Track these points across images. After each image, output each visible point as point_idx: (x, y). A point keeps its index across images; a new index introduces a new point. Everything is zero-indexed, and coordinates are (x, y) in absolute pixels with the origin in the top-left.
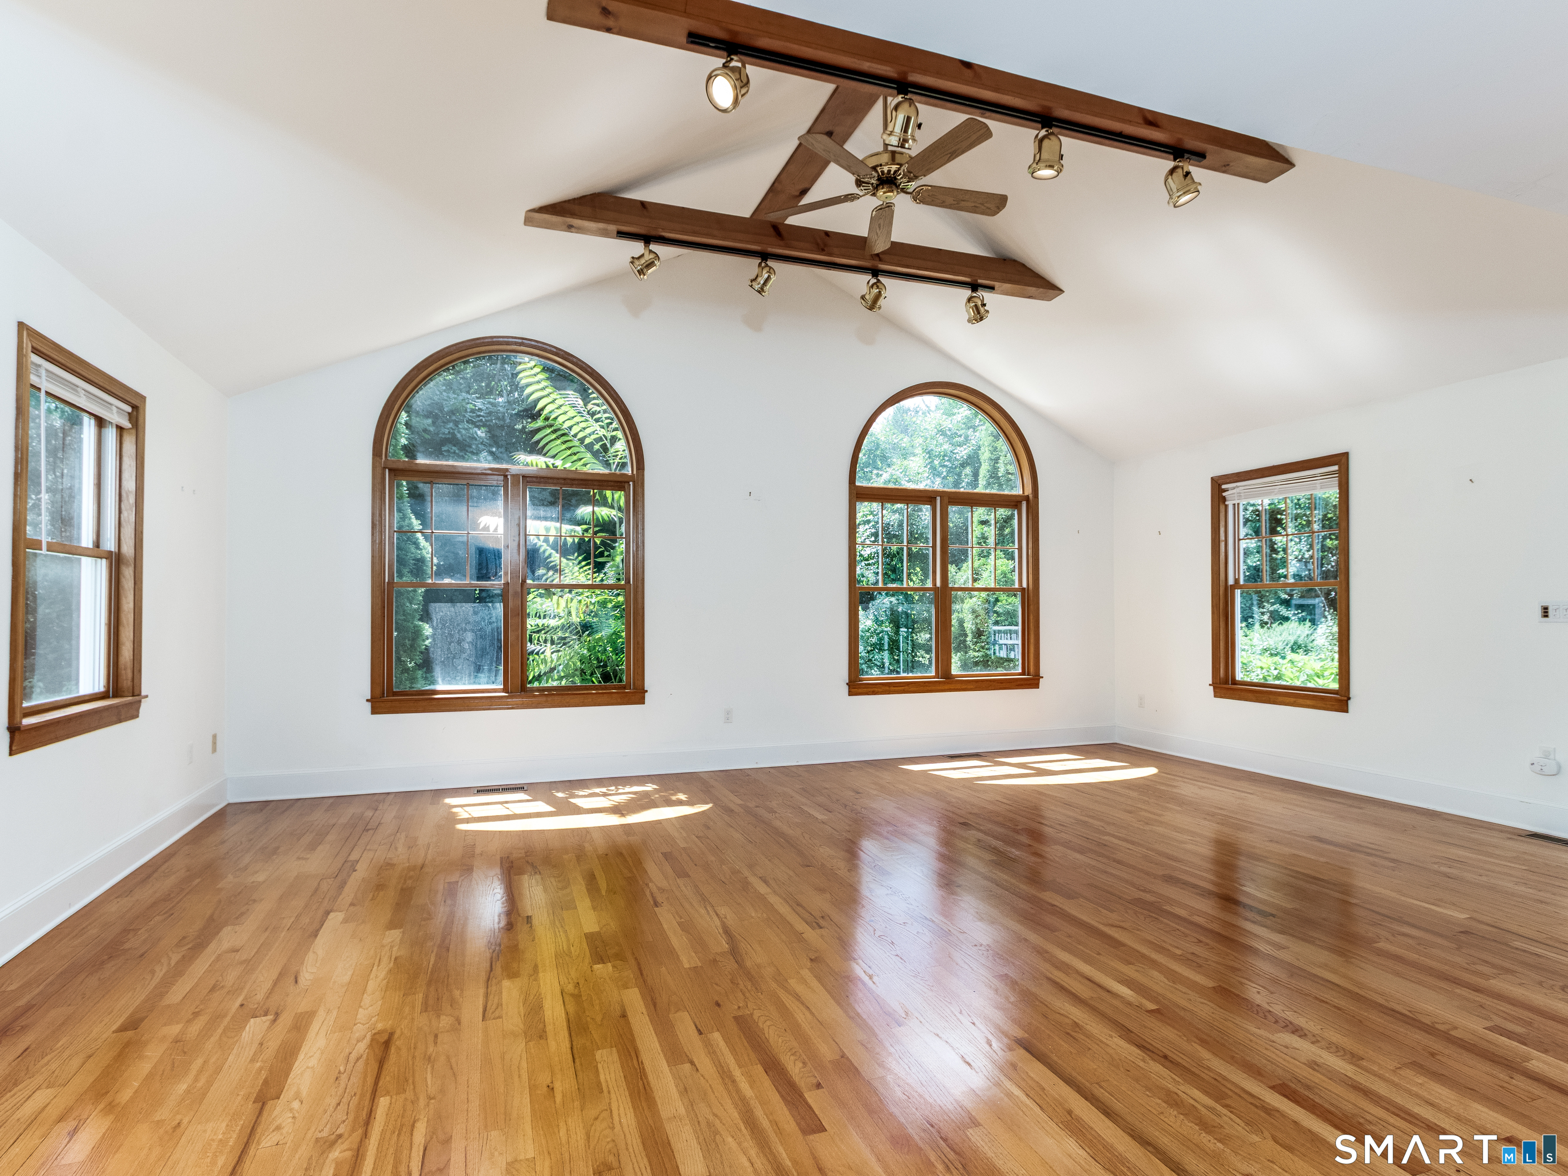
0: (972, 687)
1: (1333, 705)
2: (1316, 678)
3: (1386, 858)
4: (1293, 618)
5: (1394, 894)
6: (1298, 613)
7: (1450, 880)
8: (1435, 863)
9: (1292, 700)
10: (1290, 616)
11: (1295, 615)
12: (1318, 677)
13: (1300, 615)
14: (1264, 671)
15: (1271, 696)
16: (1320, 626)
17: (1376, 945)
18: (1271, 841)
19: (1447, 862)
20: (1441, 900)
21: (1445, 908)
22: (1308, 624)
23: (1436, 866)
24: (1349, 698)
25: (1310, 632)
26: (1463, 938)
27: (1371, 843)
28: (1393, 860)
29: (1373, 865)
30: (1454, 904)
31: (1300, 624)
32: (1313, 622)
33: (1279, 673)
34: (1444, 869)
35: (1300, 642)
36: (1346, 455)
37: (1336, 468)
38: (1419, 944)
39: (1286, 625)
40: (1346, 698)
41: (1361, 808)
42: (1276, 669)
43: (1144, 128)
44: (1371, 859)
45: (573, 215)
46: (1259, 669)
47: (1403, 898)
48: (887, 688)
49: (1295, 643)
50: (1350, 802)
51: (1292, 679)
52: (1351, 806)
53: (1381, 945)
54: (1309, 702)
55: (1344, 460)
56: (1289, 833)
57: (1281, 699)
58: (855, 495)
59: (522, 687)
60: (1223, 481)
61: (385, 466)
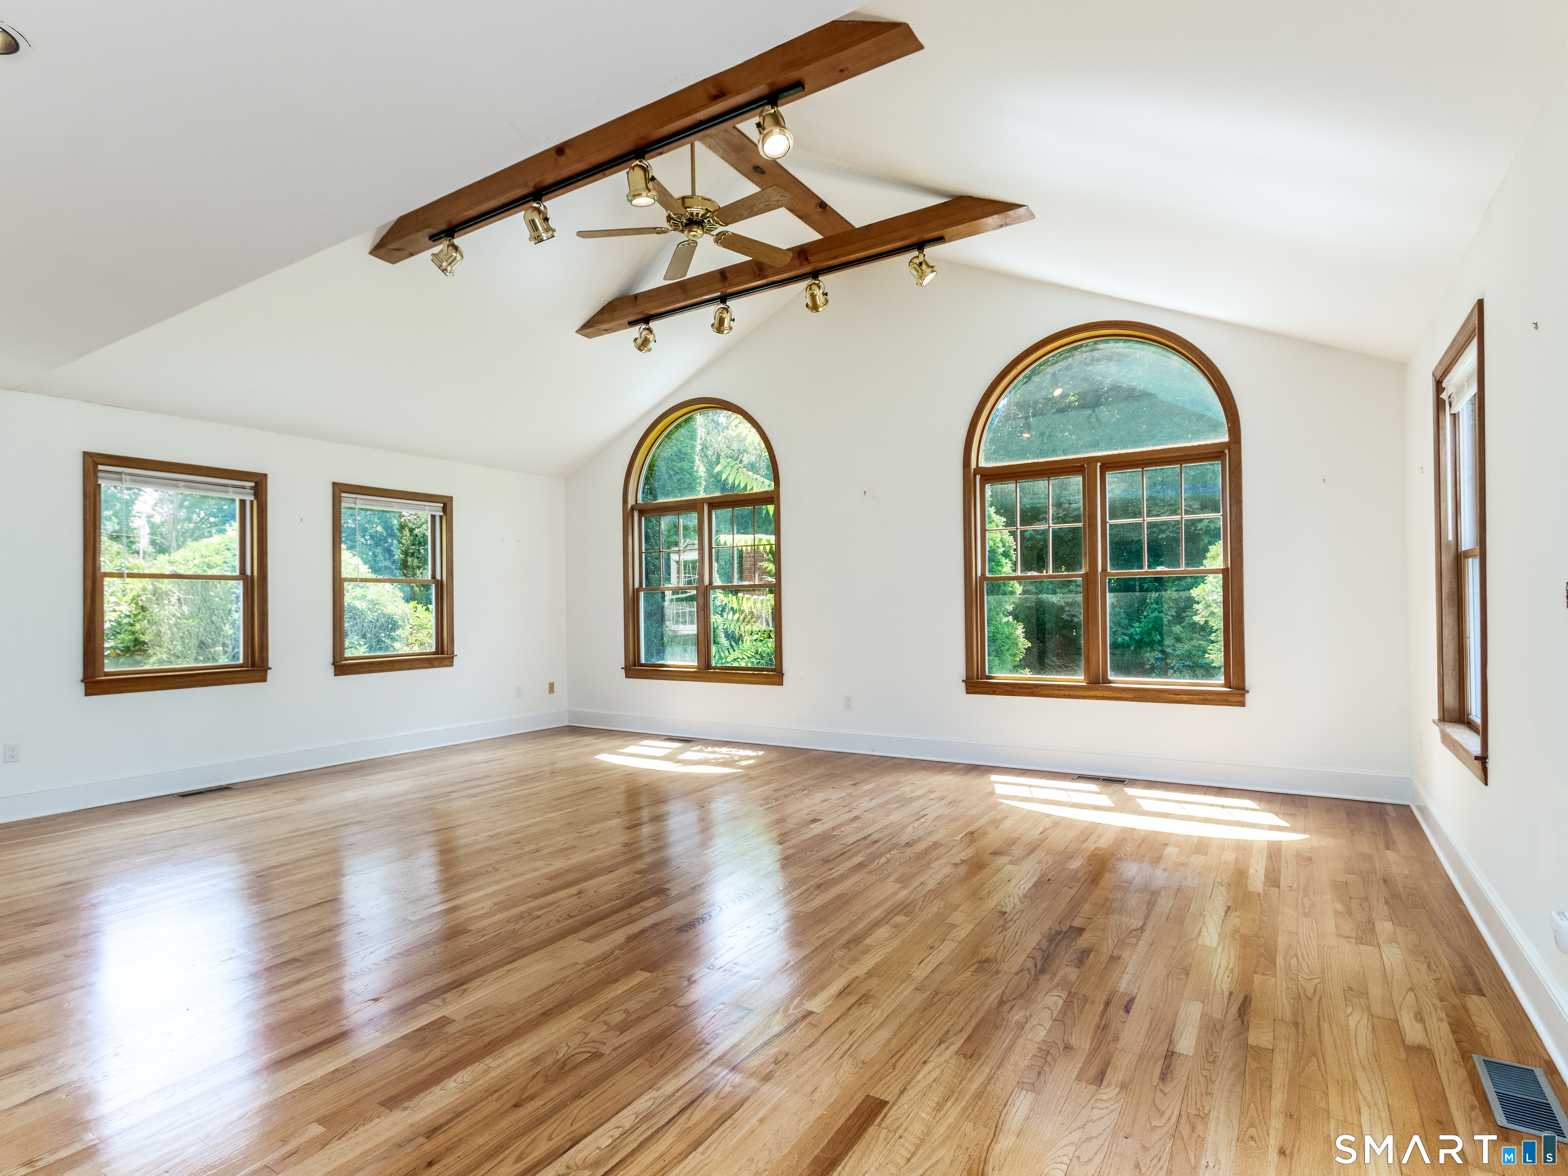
0: (1129, 696)
43: (714, 105)
45: (602, 322)
48: (1011, 689)
58: (978, 477)
59: (708, 666)
60: (1438, 376)
61: (633, 508)
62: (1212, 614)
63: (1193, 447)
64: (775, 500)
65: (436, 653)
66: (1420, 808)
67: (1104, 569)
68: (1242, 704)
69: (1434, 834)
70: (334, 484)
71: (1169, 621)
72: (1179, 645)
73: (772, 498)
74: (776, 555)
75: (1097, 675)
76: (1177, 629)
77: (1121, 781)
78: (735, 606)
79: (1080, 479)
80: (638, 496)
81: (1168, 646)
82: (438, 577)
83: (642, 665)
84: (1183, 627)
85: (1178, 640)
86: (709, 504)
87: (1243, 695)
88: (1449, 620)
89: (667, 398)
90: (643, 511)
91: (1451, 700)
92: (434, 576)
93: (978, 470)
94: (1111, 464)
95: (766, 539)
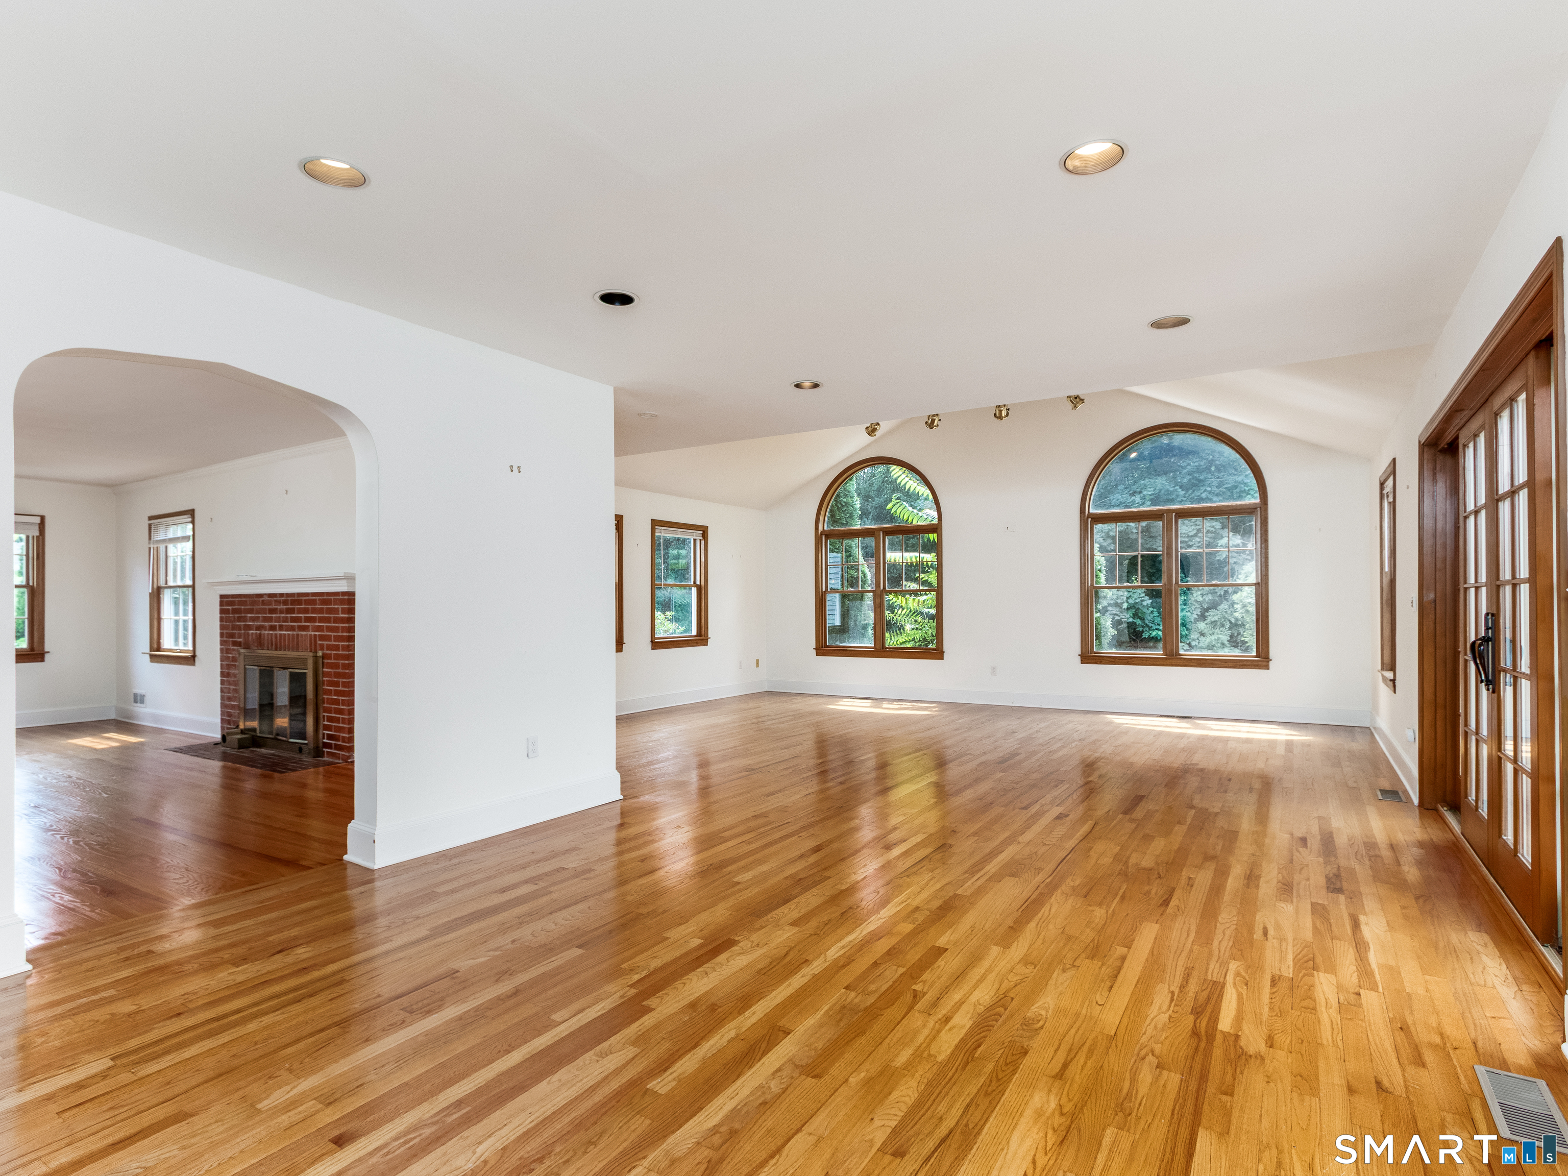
0: (1194, 664)
58: (1090, 520)
59: (883, 647)
60: (1382, 480)
61: (822, 534)
62: (1247, 611)
63: (1236, 506)
64: (938, 531)
65: (697, 636)
66: (1375, 728)
67: (1177, 583)
68: (1267, 667)
69: (1379, 735)
70: (653, 520)
71: (1195, 619)
72: (1202, 639)
73: (935, 529)
74: (939, 569)
75: (1172, 650)
76: (1202, 625)
77: (1190, 718)
78: (903, 604)
79: (1160, 523)
80: (825, 526)
81: (1194, 640)
82: (698, 583)
83: (828, 646)
84: (1206, 624)
85: (1202, 634)
86: (883, 532)
87: (1268, 662)
88: (1387, 615)
89: (852, 456)
90: (828, 535)
91: (1387, 659)
92: (695, 582)
93: (1090, 515)
94: (1183, 514)
95: (930, 558)
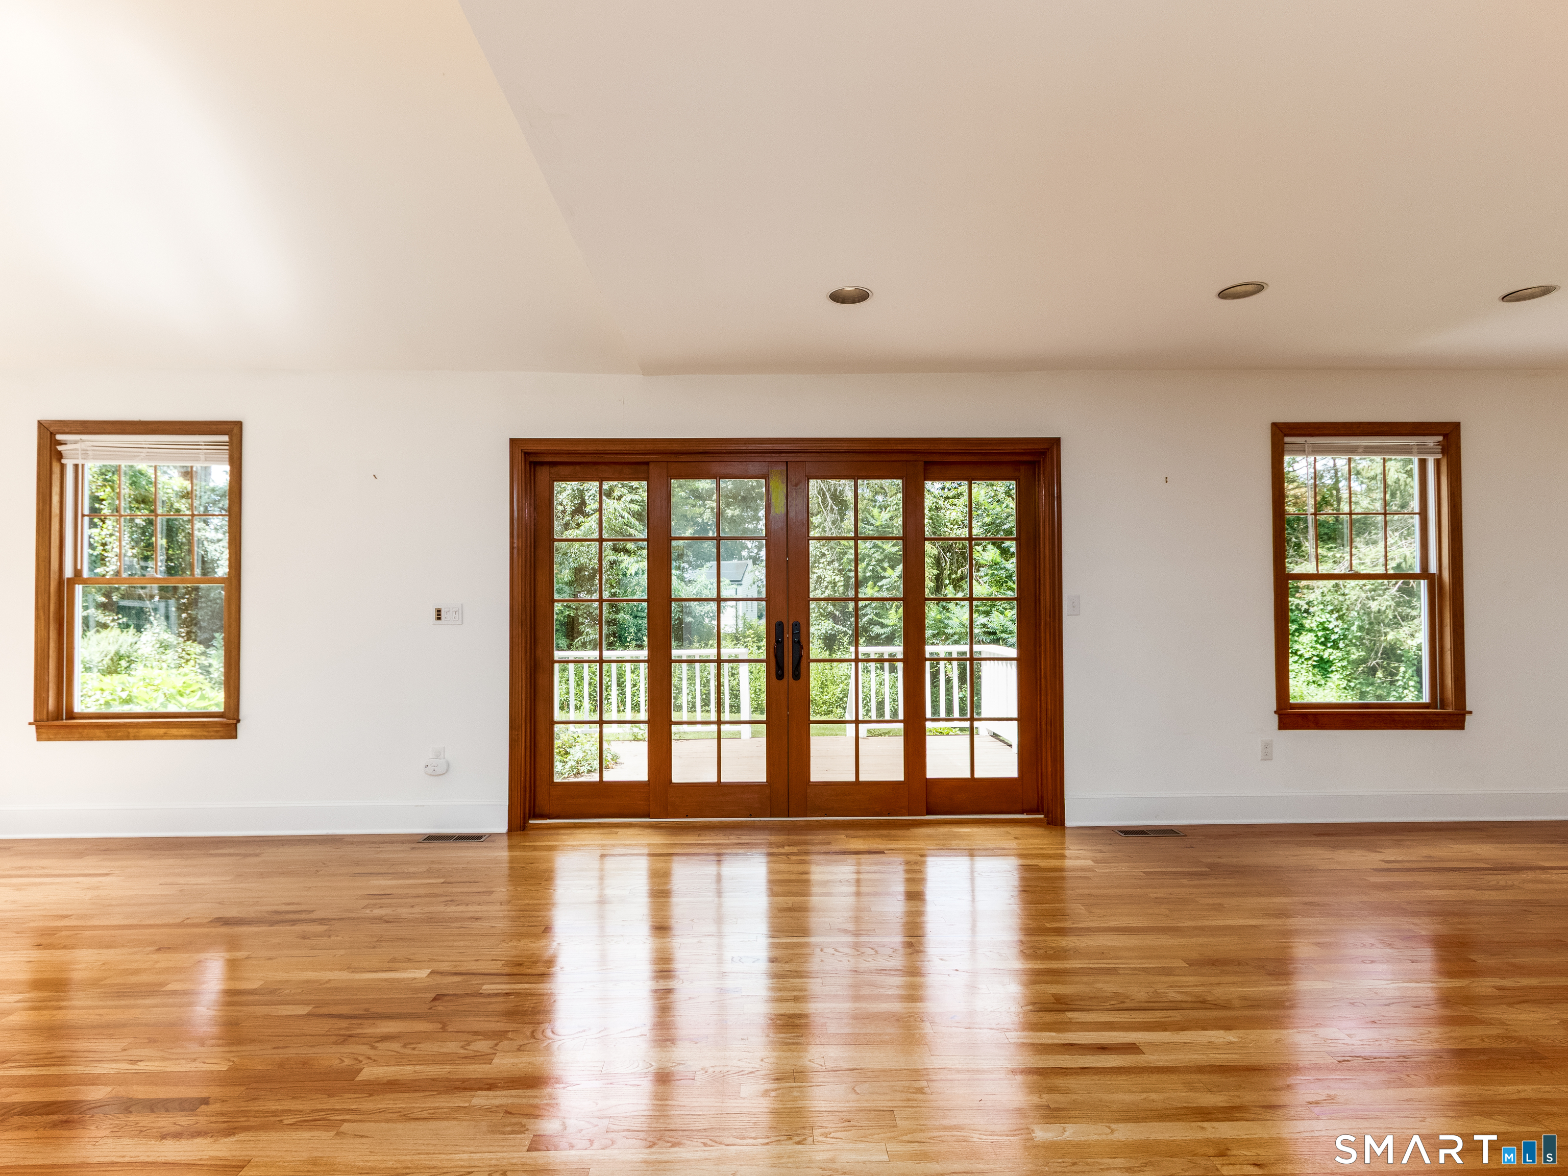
1: (217, 731)
2: (178, 697)
3: (313, 921)
4: (112, 624)
5: (345, 975)
6: (119, 619)
7: (391, 925)
8: (365, 907)
9: (162, 731)
10: (108, 622)
11: (113, 620)
12: (181, 695)
13: (120, 621)
14: (106, 693)
15: (130, 730)
16: (144, 633)
17: (360, 1077)
18: (159, 949)
19: (375, 901)
20: (394, 960)
21: (404, 969)
22: (132, 630)
23: (368, 911)
24: (239, 721)
25: (134, 641)
26: (440, 1007)
27: (289, 904)
28: (322, 921)
29: (304, 938)
30: (409, 960)
31: (122, 631)
32: (139, 629)
33: (129, 695)
34: (377, 912)
35: (122, 652)
36: (239, 424)
37: (226, 438)
38: (405, 1046)
39: (104, 633)
40: (234, 721)
41: (257, 855)
42: (123, 690)
44: (298, 928)
46: (99, 692)
47: (358, 976)
49: (117, 653)
50: (242, 850)
51: (146, 701)
52: (246, 856)
53: (369, 1072)
54: (185, 731)
55: (236, 430)
56: (181, 925)
57: (145, 731)
